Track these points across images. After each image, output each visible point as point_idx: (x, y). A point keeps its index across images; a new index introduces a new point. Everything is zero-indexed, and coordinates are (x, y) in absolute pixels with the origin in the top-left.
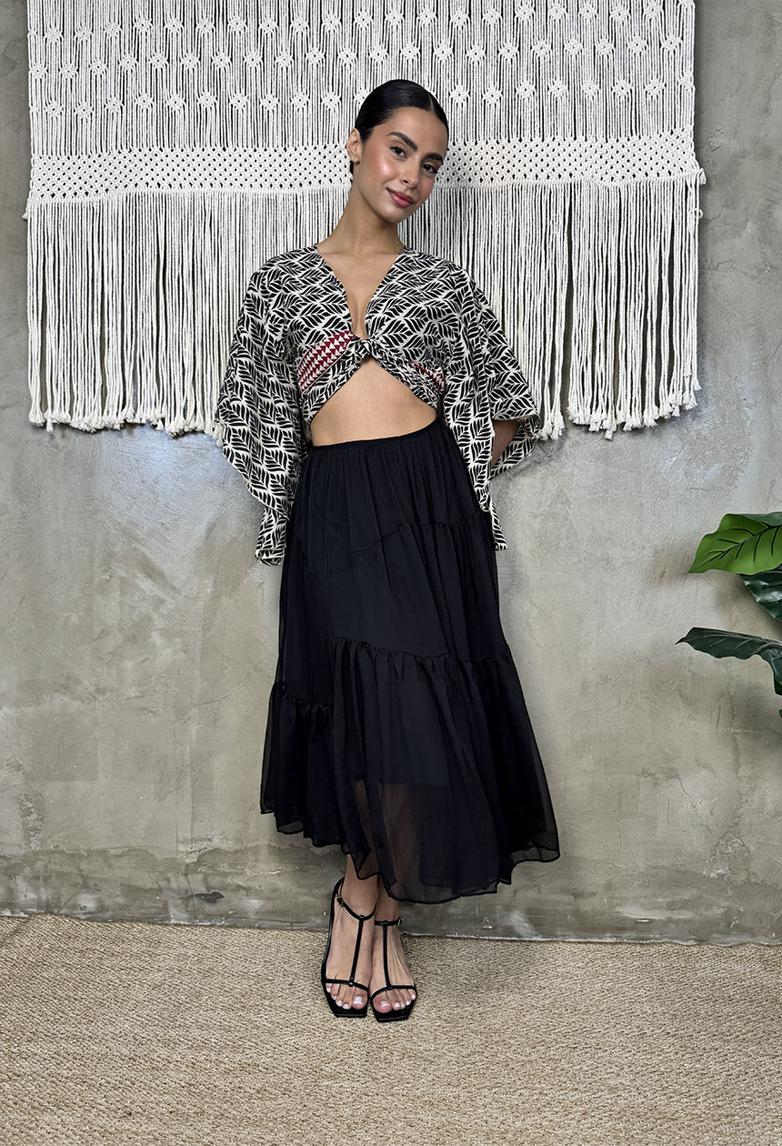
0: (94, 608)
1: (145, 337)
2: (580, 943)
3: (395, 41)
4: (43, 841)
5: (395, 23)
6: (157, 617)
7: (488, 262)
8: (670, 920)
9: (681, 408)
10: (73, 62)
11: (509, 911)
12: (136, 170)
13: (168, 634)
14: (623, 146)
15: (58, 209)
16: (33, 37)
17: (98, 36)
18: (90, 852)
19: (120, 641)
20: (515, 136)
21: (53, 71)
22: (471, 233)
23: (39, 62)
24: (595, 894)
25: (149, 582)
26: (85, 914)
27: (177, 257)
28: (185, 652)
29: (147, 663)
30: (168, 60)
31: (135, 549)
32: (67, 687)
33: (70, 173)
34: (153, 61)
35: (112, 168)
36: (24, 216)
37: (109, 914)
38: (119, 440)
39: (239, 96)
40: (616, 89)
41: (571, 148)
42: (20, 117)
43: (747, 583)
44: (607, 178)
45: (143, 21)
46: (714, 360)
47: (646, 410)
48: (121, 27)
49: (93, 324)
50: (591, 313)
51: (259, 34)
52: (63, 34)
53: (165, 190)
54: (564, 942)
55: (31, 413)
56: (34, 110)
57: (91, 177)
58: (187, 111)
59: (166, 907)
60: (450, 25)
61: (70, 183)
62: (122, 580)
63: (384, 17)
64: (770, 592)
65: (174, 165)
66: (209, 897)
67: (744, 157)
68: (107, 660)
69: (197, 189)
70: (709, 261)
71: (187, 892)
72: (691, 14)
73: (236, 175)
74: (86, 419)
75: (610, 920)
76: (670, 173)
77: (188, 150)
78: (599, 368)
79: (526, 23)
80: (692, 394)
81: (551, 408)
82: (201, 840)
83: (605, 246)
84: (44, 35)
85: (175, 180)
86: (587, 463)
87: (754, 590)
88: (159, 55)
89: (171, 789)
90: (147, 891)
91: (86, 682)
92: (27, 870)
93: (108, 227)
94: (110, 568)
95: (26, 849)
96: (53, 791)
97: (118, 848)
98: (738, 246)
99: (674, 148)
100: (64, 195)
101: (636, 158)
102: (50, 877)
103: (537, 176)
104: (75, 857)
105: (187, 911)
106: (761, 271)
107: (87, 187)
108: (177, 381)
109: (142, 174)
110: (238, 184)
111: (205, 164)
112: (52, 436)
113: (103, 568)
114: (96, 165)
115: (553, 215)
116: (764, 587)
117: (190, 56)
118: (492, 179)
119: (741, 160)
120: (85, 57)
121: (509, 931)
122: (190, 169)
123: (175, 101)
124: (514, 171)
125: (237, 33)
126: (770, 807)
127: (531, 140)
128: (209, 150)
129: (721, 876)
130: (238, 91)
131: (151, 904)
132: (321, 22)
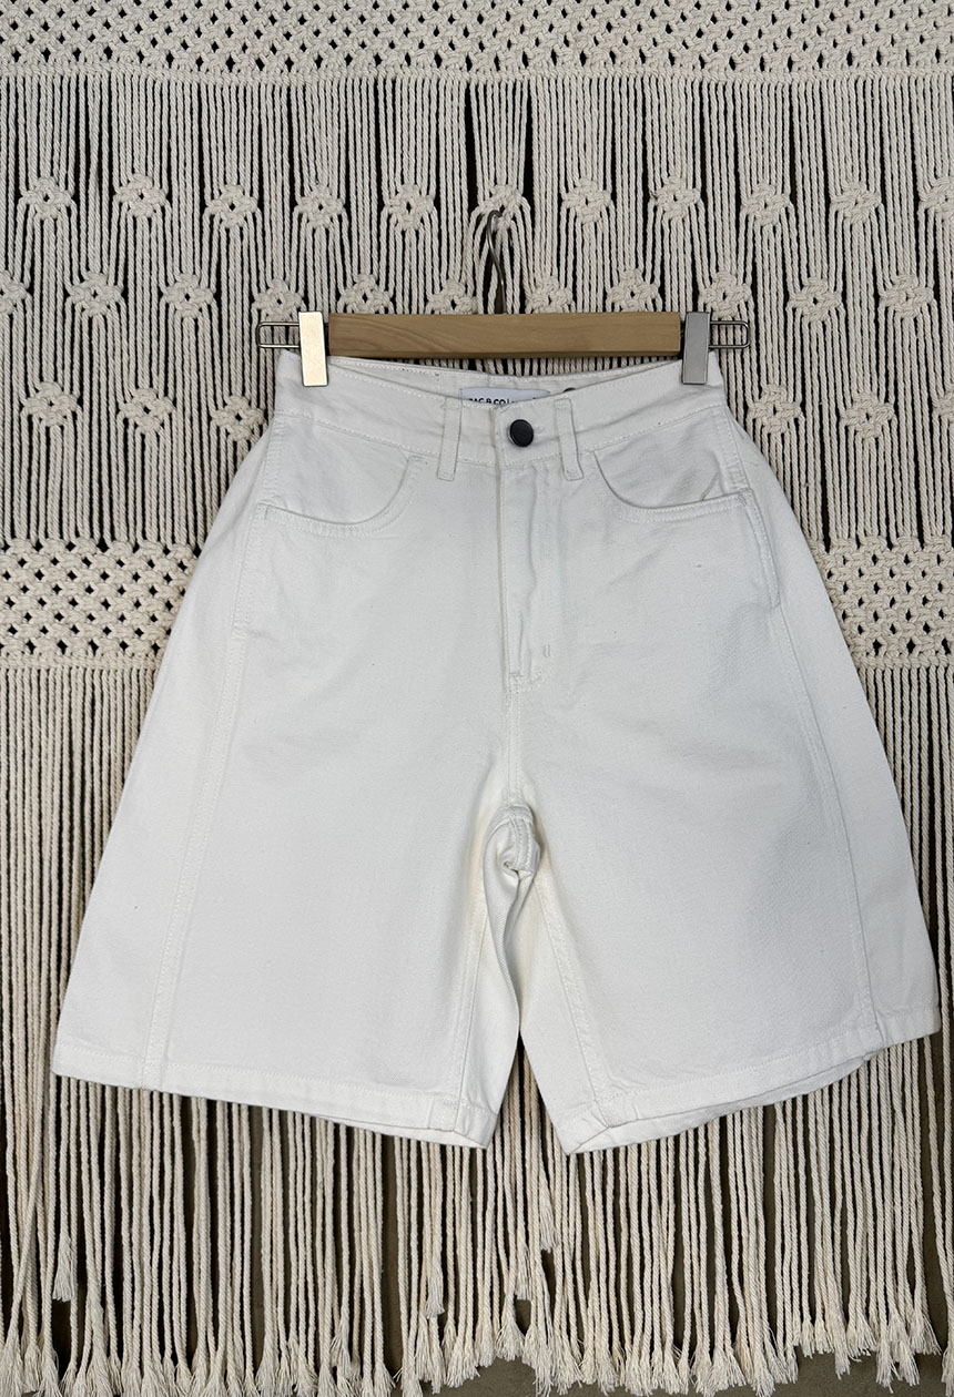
51: (205, 226)
60: (742, 222)
111: (42, 588)
125: (142, 222)
132: (381, 205)
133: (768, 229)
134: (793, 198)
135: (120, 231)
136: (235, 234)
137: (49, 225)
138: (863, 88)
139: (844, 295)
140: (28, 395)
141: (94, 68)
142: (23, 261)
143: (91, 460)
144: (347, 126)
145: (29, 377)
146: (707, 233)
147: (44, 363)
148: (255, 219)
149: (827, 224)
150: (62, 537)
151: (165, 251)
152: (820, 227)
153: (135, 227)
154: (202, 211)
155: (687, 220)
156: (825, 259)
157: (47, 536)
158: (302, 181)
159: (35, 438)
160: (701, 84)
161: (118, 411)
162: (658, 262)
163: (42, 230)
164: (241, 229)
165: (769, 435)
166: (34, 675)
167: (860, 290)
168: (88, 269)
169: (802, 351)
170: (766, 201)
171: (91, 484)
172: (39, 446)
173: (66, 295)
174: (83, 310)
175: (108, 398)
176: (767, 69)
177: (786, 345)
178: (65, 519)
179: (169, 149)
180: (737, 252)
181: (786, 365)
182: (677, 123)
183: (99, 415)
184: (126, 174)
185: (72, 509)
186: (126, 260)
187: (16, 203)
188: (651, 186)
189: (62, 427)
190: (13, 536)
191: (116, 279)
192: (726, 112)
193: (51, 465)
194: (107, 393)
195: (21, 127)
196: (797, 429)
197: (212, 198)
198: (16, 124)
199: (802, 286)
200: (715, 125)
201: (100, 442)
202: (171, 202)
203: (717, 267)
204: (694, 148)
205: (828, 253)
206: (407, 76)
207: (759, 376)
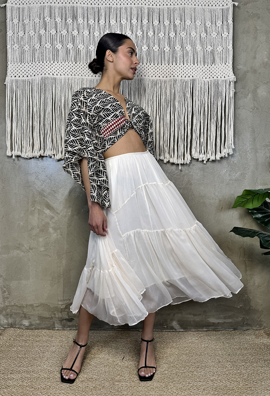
0: (29, 220)
1: (48, 127)
2: (196, 331)
3: (134, 29)
4: (10, 302)
5: (134, 23)
6: (51, 223)
7: (165, 104)
8: (225, 322)
9: (228, 154)
10: (23, 31)
11: (172, 321)
12: (45, 69)
13: (55, 229)
14: (210, 68)
15: (17, 81)
16: (8, 22)
17: (31, 22)
18: (27, 305)
19: (38, 231)
20: (174, 63)
21: (16, 34)
22: (160, 94)
23: (10, 30)
24: (200, 315)
25: (49, 211)
26: (25, 327)
27: (59, 99)
28: (61, 235)
29: (47, 239)
30: (57, 32)
31: (44, 199)
32: (19, 248)
33: (21, 69)
34: (51, 32)
35: (36, 68)
36: (5, 83)
37: (33, 327)
38: (38, 161)
39: (81, 45)
40: (207, 49)
41: (193, 68)
42: (3, 49)
43: (250, 211)
44: (204, 78)
45: (48, 18)
46: (238, 138)
47: (217, 154)
48: (40, 20)
49: (29, 121)
50: (199, 122)
51: (88, 24)
52: (19, 21)
53: (55, 76)
54: (190, 331)
55: (7, 152)
56: (9, 47)
57: (29, 71)
58: (63, 49)
59: (54, 324)
60: (153, 25)
61: (21, 73)
62: (38, 210)
63: (131, 21)
64: (257, 214)
65: (58, 68)
66: (69, 320)
67: (248, 73)
68: (33, 238)
69: (66, 76)
70: (237, 106)
71: (61, 318)
72: (232, 26)
73: (80, 72)
74: (27, 154)
75: (205, 323)
76: (225, 77)
77: (63, 63)
78: (202, 140)
79: (178, 26)
80: (232, 149)
81: (187, 153)
82: (67, 300)
83: (204, 100)
84: (12, 21)
85: (59, 73)
86: (197, 171)
87: (252, 214)
88: (53, 30)
89: (56, 283)
90: (47, 318)
91: (26, 246)
92: (4, 312)
93: (35, 88)
94: (35, 206)
95: (3, 305)
96: (13, 284)
97: (37, 303)
98: (247, 101)
99: (226, 69)
100: (19, 76)
101: (214, 72)
102: (12, 314)
103: (182, 76)
104: (21, 307)
105: (61, 325)
106: (253, 110)
107: (27, 74)
108: (59, 142)
109: (47, 70)
110: (80, 75)
111: (69, 68)
112: (14, 160)
113: (32, 206)
114: (31, 67)
115: (187, 89)
116: (256, 213)
117: (64, 31)
118: (167, 77)
119: (247, 73)
120: (27, 29)
121: (172, 328)
122: (64, 69)
123: (59, 46)
124: (174, 74)
125: (81, 24)
126: (257, 284)
127: (180, 64)
128: (70, 63)
129: (241, 307)
130: (81, 44)
131: (49, 323)
132: (110, 22)
133: (156, 26)
134: (159, 22)
135: (78, 25)
137: (70, 24)
138: (168, 8)
140: (67, 45)
141: (75, 5)
142: (67, 28)
144: (106, 12)
145: (67, 43)
146: (149, 26)
147: (69, 41)
148: (94, 23)
152: (162, 26)
158: (100, 19)
160: (149, 7)
161: (78, 47)
164: (92, 25)
166: (68, 78)
167: (167, 34)
168: (74, 30)
170: (156, 22)
171: (75, 55)
172: (69, 51)
173: (72, 33)
174: (74, 35)
175: (76, 45)
176: (157, 6)
178: (72, 60)
180: (152, 29)
181: (158, 43)
184: (79, 17)
187: (66, 21)
188: (142, 20)
189: (71, 49)
190: (66, 62)
191: (78, 31)
192: (152, 11)
193: (70, 53)
195: (66, 12)
197: (89, 21)
199: (160, 33)
200: (150, 13)
201: (76, 51)
202: (84, 21)
203: (150, 30)
206: (113, 6)
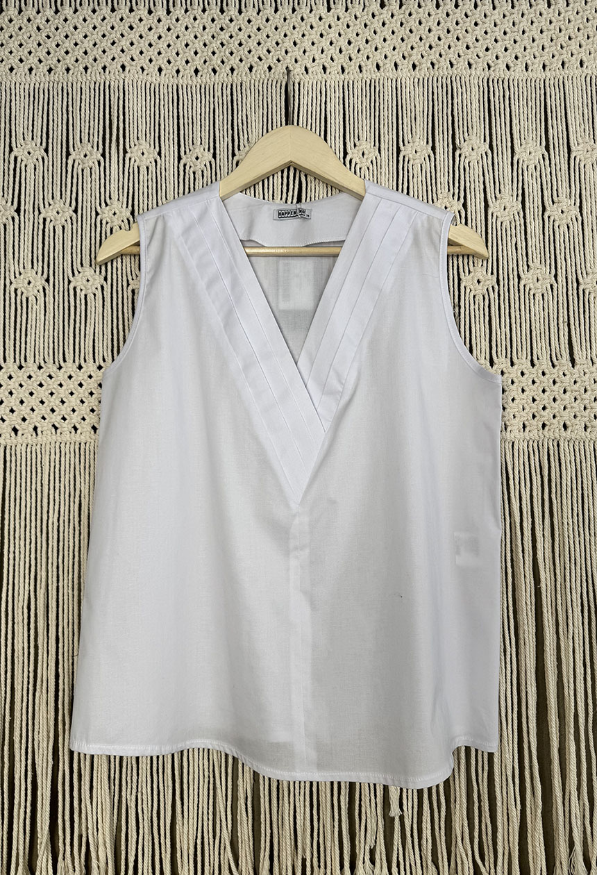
133: (532, 167)
134: (547, 148)
136: (199, 175)
137: (87, 172)
139: (581, 207)
140: (74, 275)
141: (114, 77)
142: (71, 194)
143: (112, 315)
144: (268, 108)
145: (74, 264)
146: (493, 169)
147: (84, 256)
148: (211, 165)
149: (569, 164)
150: (94, 362)
151: (157, 187)
152: (564, 166)
153: (139, 172)
154: (179, 162)
155: (480, 162)
156: (568, 185)
157: (85, 361)
158: (239, 141)
159: (78, 302)
160: (488, 79)
161: (128, 285)
162: (462, 188)
163: (83, 175)
164: (203, 171)
165: (534, 295)
166: (77, 446)
168: (110, 198)
169: (554, 242)
170: (530, 151)
171: (112, 329)
172: (81, 306)
173: (97, 214)
174: (107, 223)
175: (122, 277)
176: (530, 70)
177: (544, 239)
178: (96, 351)
179: (159, 125)
180: (512, 182)
181: (545, 251)
182: (473, 103)
183: (117, 287)
184: (133, 140)
185: (101, 345)
186: (134, 193)
187: (67, 158)
188: (457, 142)
189: (95, 295)
190: (65, 361)
191: (127, 204)
192: (504, 96)
193: (88, 318)
194: (122, 274)
195: (70, 113)
196: (552, 291)
197: (185, 153)
198: (67, 111)
199: (553, 203)
200: (497, 103)
201: (117, 304)
202: (160, 157)
203: (500, 190)
204: (484, 118)
205: (570, 182)
206: (307, 81)
207: (527, 258)
